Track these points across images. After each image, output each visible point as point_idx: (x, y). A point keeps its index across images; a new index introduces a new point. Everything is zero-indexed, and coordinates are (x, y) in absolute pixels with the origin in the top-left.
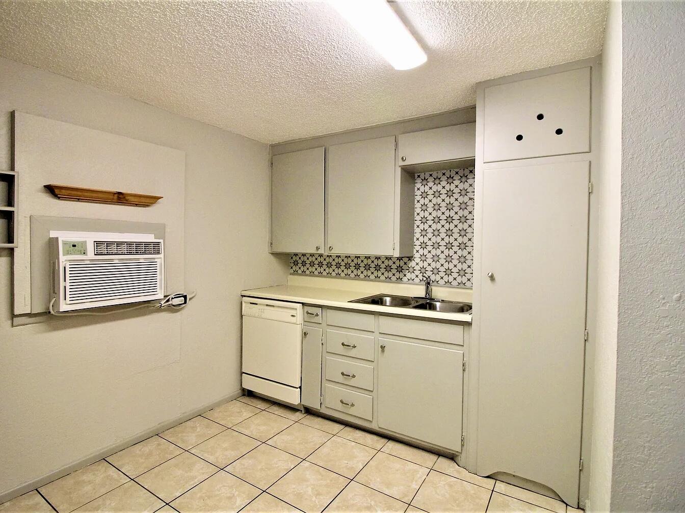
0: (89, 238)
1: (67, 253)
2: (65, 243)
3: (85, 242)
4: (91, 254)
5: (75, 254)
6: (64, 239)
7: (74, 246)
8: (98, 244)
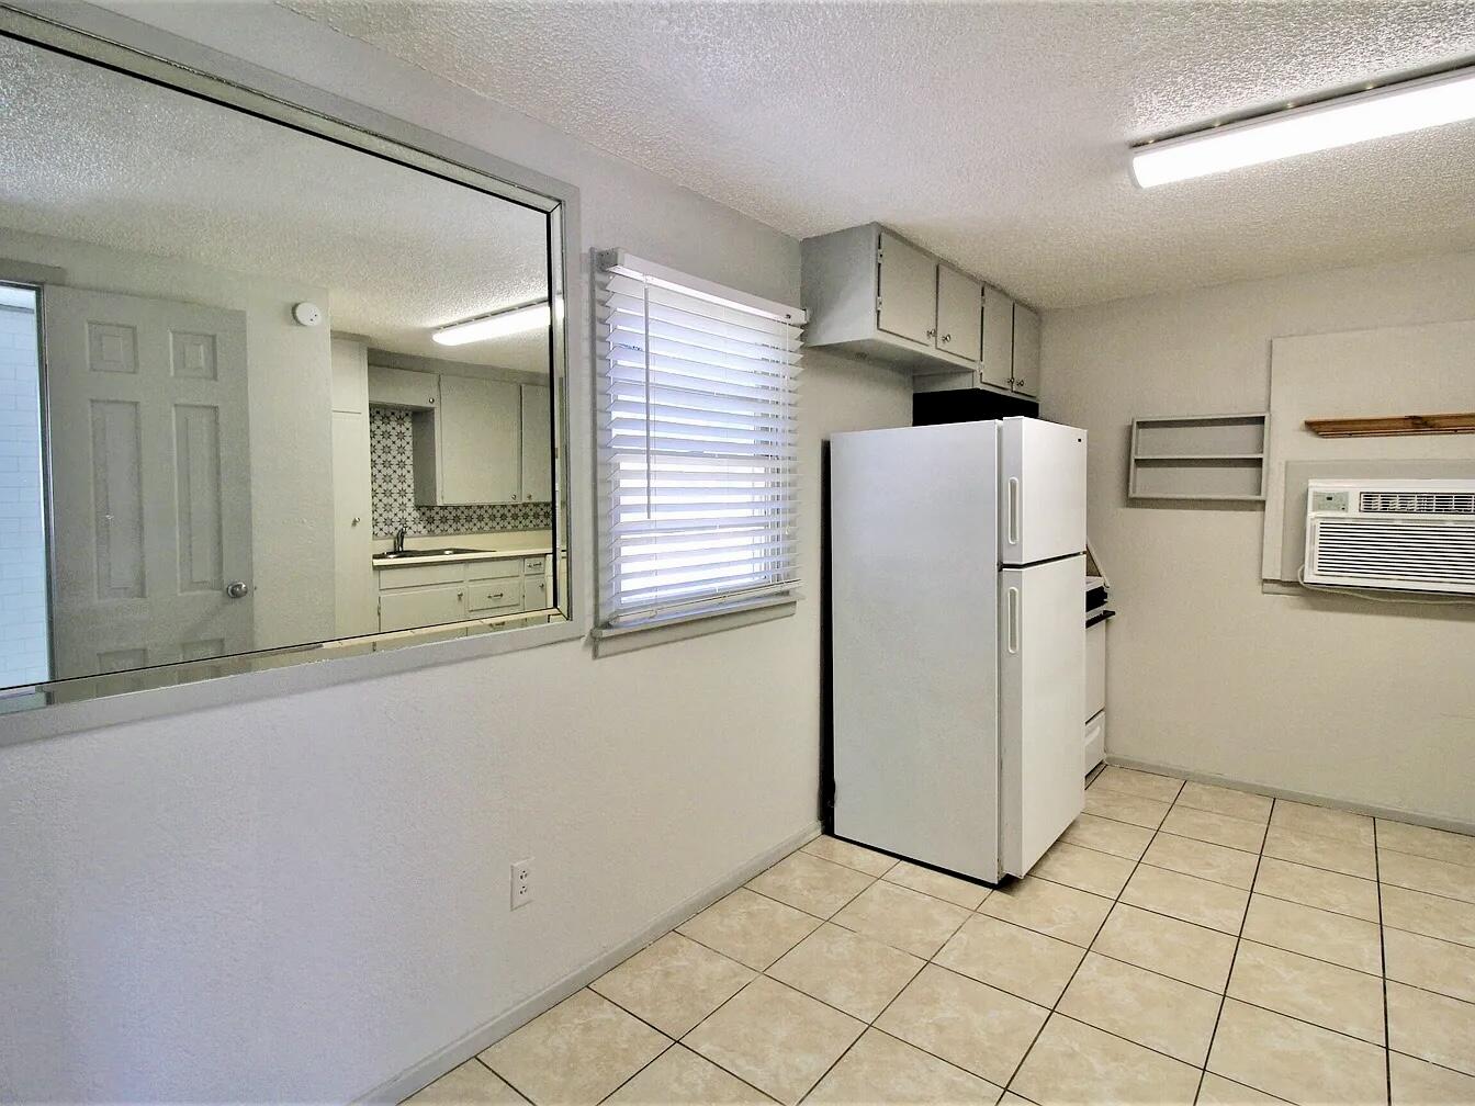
0: (1353, 488)
1: (1317, 507)
2: (1317, 495)
3: (1346, 494)
4: (1354, 511)
5: (1329, 509)
6: (1317, 490)
7: (1330, 499)
8: (1369, 497)
